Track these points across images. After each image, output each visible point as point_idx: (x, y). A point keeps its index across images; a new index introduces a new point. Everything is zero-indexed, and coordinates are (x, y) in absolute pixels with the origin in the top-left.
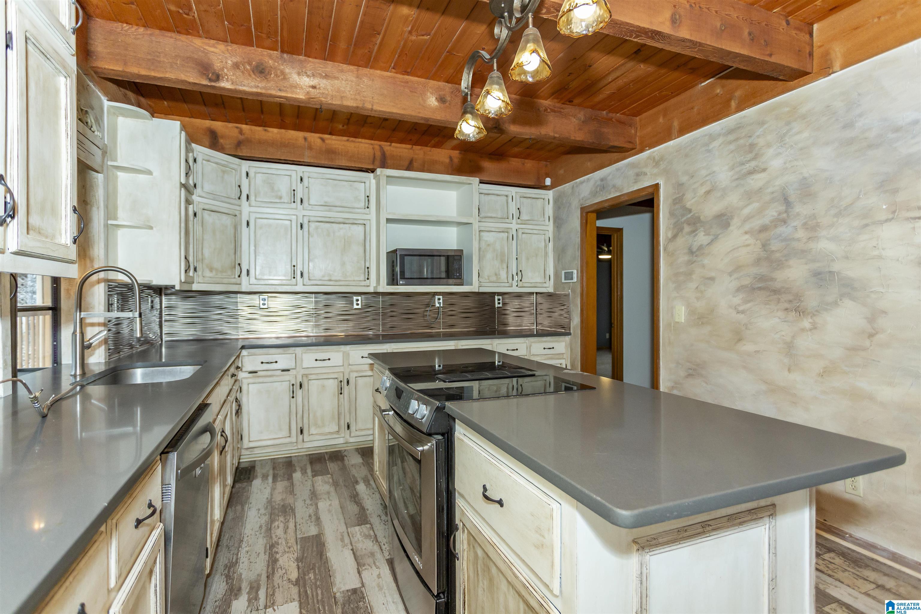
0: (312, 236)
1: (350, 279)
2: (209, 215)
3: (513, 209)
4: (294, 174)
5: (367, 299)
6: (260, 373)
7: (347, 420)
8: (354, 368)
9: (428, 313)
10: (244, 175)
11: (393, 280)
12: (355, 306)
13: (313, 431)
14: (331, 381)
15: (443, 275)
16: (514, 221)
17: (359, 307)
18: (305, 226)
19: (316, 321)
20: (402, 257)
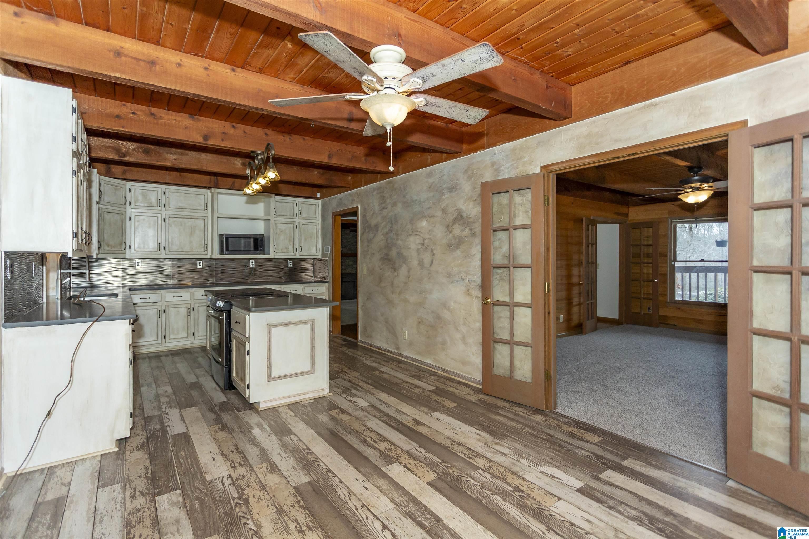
0: (171, 226)
1: (194, 251)
2: (108, 215)
3: (297, 211)
4: (159, 190)
5: (206, 262)
6: (139, 305)
7: (193, 331)
8: (197, 301)
9: (245, 271)
10: (128, 190)
11: (222, 251)
12: (198, 267)
13: (172, 337)
14: (183, 309)
15: (252, 249)
16: (297, 218)
17: (201, 267)
18: (167, 221)
19: (172, 276)
20: (227, 239)
